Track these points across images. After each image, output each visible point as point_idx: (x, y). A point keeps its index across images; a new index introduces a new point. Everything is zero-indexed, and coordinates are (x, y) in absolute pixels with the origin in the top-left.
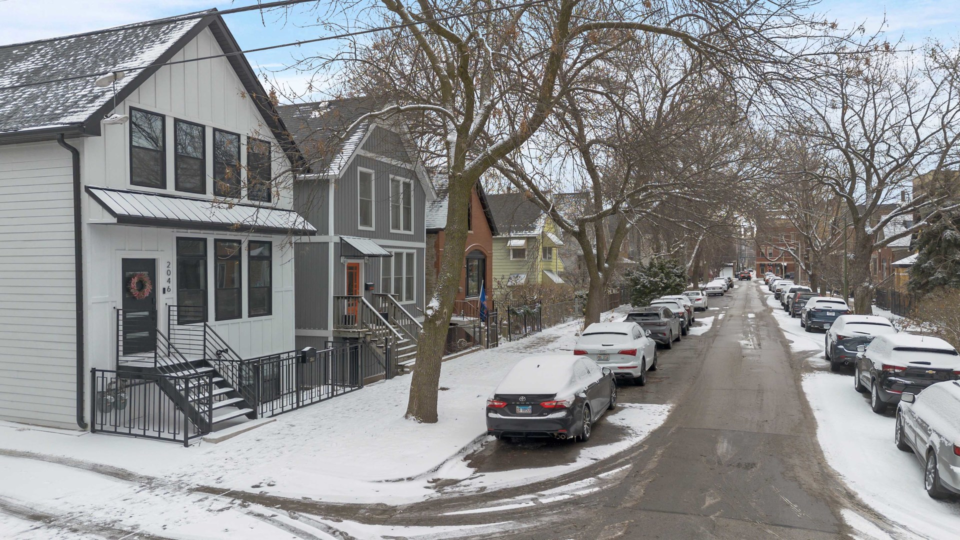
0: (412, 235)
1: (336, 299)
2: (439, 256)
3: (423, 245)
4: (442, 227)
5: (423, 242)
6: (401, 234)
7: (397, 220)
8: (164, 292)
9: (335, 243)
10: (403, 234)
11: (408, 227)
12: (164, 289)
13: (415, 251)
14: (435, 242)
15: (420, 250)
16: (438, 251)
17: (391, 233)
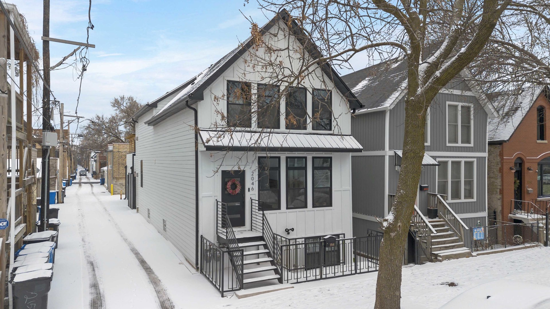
0: (472, 147)
1: (390, 197)
2: (503, 163)
3: (486, 155)
4: (505, 139)
5: (485, 151)
6: (459, 147)
7: (456, 136)
8: (249, 191)
9: (389, 156)
10: (461, 147)
11: (468, 140)
12: (249, 189)
13: (475, 160)
14: (500, 152)
15: (480, 159)
16: (502, 159)
17: (448, 147)
